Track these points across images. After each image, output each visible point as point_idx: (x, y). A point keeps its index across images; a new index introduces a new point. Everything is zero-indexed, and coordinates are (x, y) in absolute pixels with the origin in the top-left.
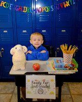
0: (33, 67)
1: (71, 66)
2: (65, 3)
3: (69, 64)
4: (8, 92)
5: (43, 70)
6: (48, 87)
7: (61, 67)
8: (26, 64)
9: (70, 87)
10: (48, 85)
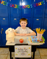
1: (41, 40)
2: (39, 3)
4: (5, 54)
7: (35, 41)
9: (40, 51)
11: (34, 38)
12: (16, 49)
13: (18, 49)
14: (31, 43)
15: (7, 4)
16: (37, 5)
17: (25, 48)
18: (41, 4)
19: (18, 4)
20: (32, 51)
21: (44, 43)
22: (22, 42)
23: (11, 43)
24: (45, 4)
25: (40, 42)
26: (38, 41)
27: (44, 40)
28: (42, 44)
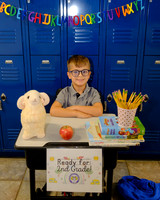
0: (61, 132)
1: (132, 132)
3: (128, 128)
4: (13, 177)
5: (80, 138)
6: (88, 170)
7: (113, 132)
8: (46, 126)
10: (88, 166)
15: (19, 13)
16: (118, 15)
19: (55, 11)
24: (146, 8)
28: (134, 144)
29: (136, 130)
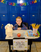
7: (31, 35)
9: (36, 44)
11: (30, 32)
12: (14, 42)
13: (16, 42)
14: (28, 37)
15: (6, 3)
17: (22, 42)
18: (36, 2)
19: (16, 2)
20: (28, 44)
21: (39, 37)
22: (19, 36)
23: (10, 37)
25: (36, 36)
26: (34, 35)
27: (39, 34)
28: (37, 38)
29: (37, 34)
